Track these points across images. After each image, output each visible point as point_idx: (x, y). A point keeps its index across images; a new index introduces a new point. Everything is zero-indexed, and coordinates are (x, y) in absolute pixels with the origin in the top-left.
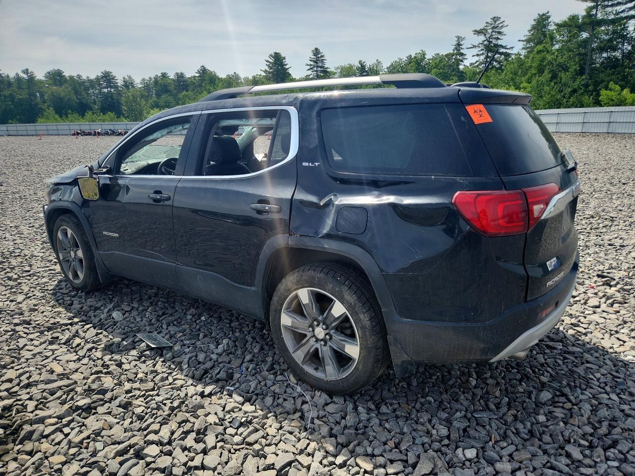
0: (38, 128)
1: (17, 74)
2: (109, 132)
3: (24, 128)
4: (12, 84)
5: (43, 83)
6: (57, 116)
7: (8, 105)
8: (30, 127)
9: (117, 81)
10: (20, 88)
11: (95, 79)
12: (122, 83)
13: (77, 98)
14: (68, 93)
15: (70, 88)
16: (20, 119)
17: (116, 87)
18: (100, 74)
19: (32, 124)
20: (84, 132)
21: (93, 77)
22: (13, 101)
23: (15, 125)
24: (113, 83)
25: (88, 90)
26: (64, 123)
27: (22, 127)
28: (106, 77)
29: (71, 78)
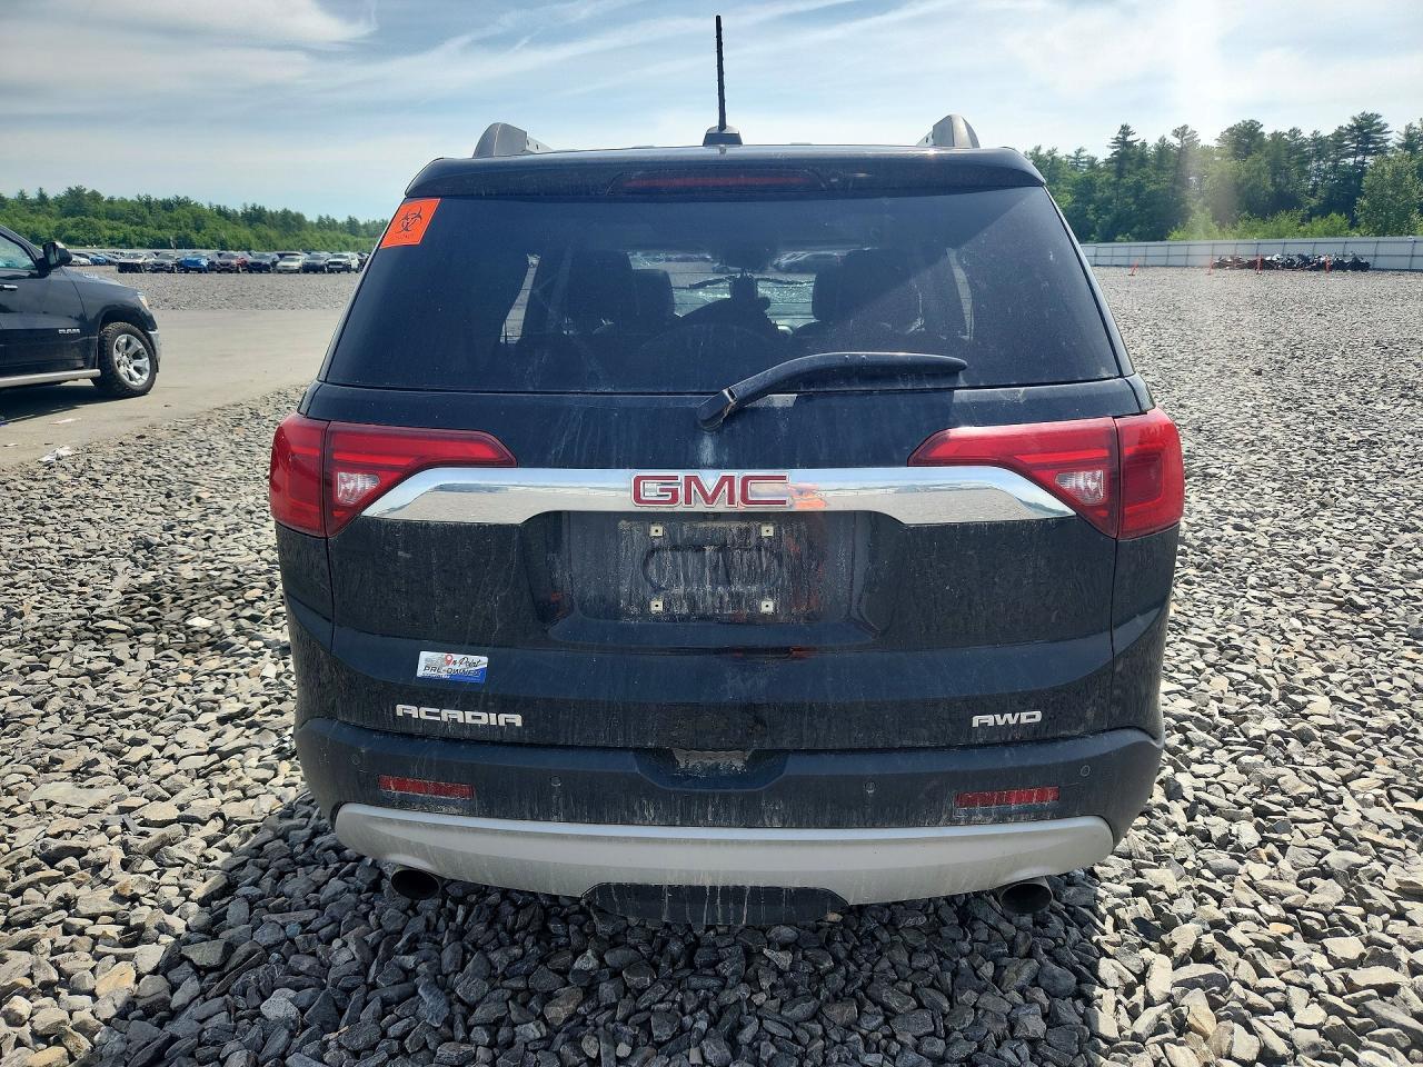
0: (1173, 251)
1: (1163, 140)
2: (1297, 260)
3: (1141, 251)
4: (1148, 160)
5: (1212, 153)
6: (1213, 226)
7: (1127, 204)
8: (1155, 248)
9: (1388, 136)
10: (1159, 167)
11: (1332, 136)
12: (1401, 139)
13: (1274, 183)
14: (1256, 173)
15: (1263, 164)
16: (1140, 233)
17: (1381, 151)
18: (1347, 122)
19: (1158, 243)
20: (1238, 261)
21: (1327, 131)
22: (1137, 197)
23: (1128, 244)
24: (1374, 143)
25: (1307, 163)
26: (1224, 241)
27: (1139, 249)
28: (1360, 128)
29: (1277, 136)
